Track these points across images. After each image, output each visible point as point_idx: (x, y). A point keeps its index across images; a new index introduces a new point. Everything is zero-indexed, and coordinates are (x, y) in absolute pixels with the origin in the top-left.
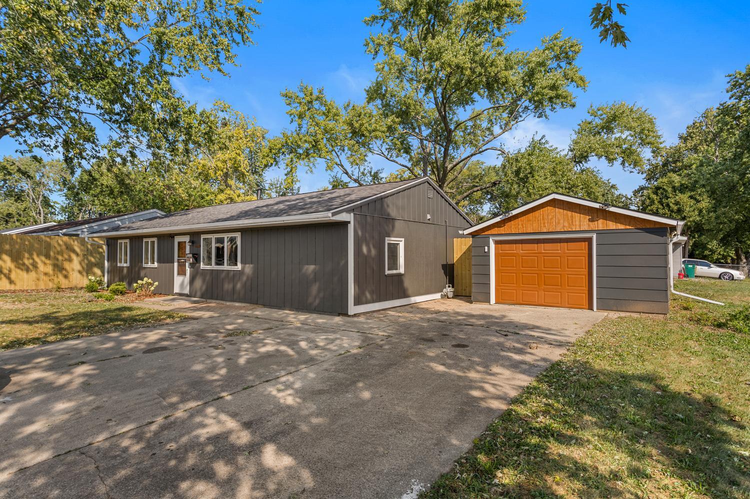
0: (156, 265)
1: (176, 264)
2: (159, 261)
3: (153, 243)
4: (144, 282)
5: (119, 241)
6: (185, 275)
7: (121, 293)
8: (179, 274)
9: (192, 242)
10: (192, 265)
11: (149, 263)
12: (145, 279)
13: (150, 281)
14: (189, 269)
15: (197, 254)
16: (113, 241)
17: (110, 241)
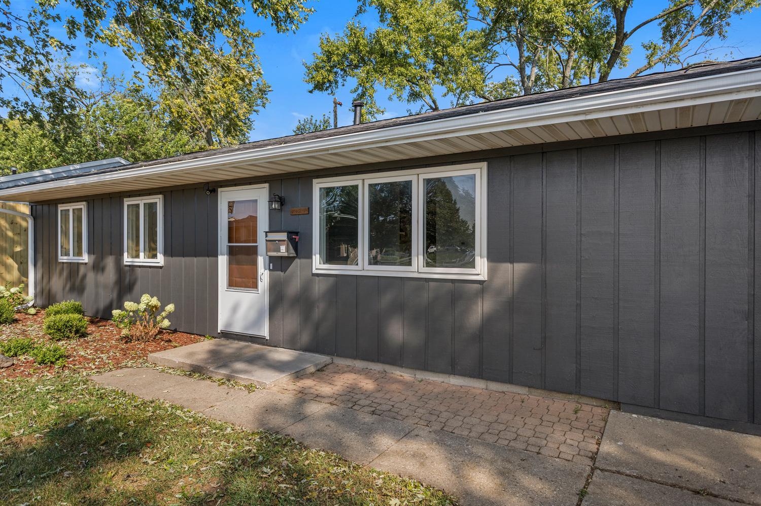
0: (160, 260)
1: (223, 261)
2: (169, 252)
3: (151, 208)
4: (142, 306)
5: (61, 207)
6: (255, 286)
7: (77, 332)
8: (232, 284)
9: (279, 200)
10: (278, 264)
11: (142, 254)
12: (145, 298)
13: (155, 301)
14: (267, 272)
15: (297, 233)
16: (46, 208)
17: (39, 207)
